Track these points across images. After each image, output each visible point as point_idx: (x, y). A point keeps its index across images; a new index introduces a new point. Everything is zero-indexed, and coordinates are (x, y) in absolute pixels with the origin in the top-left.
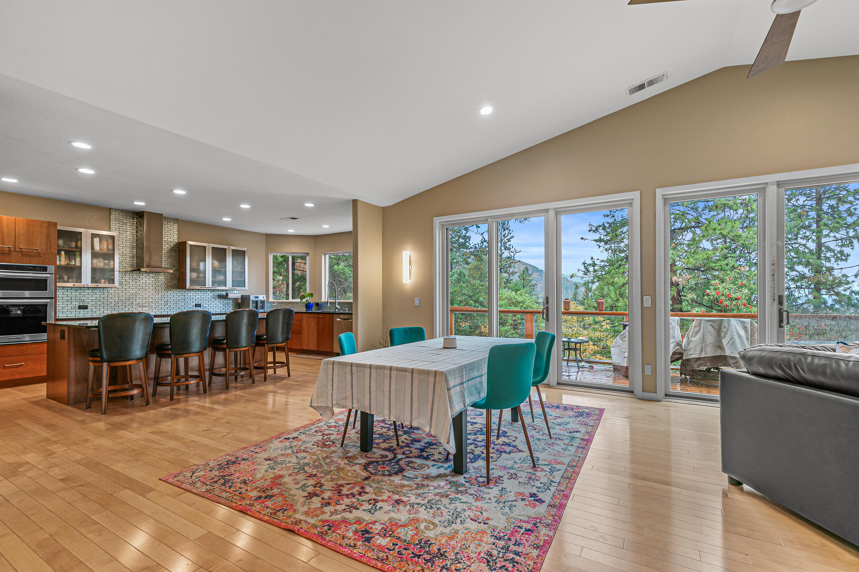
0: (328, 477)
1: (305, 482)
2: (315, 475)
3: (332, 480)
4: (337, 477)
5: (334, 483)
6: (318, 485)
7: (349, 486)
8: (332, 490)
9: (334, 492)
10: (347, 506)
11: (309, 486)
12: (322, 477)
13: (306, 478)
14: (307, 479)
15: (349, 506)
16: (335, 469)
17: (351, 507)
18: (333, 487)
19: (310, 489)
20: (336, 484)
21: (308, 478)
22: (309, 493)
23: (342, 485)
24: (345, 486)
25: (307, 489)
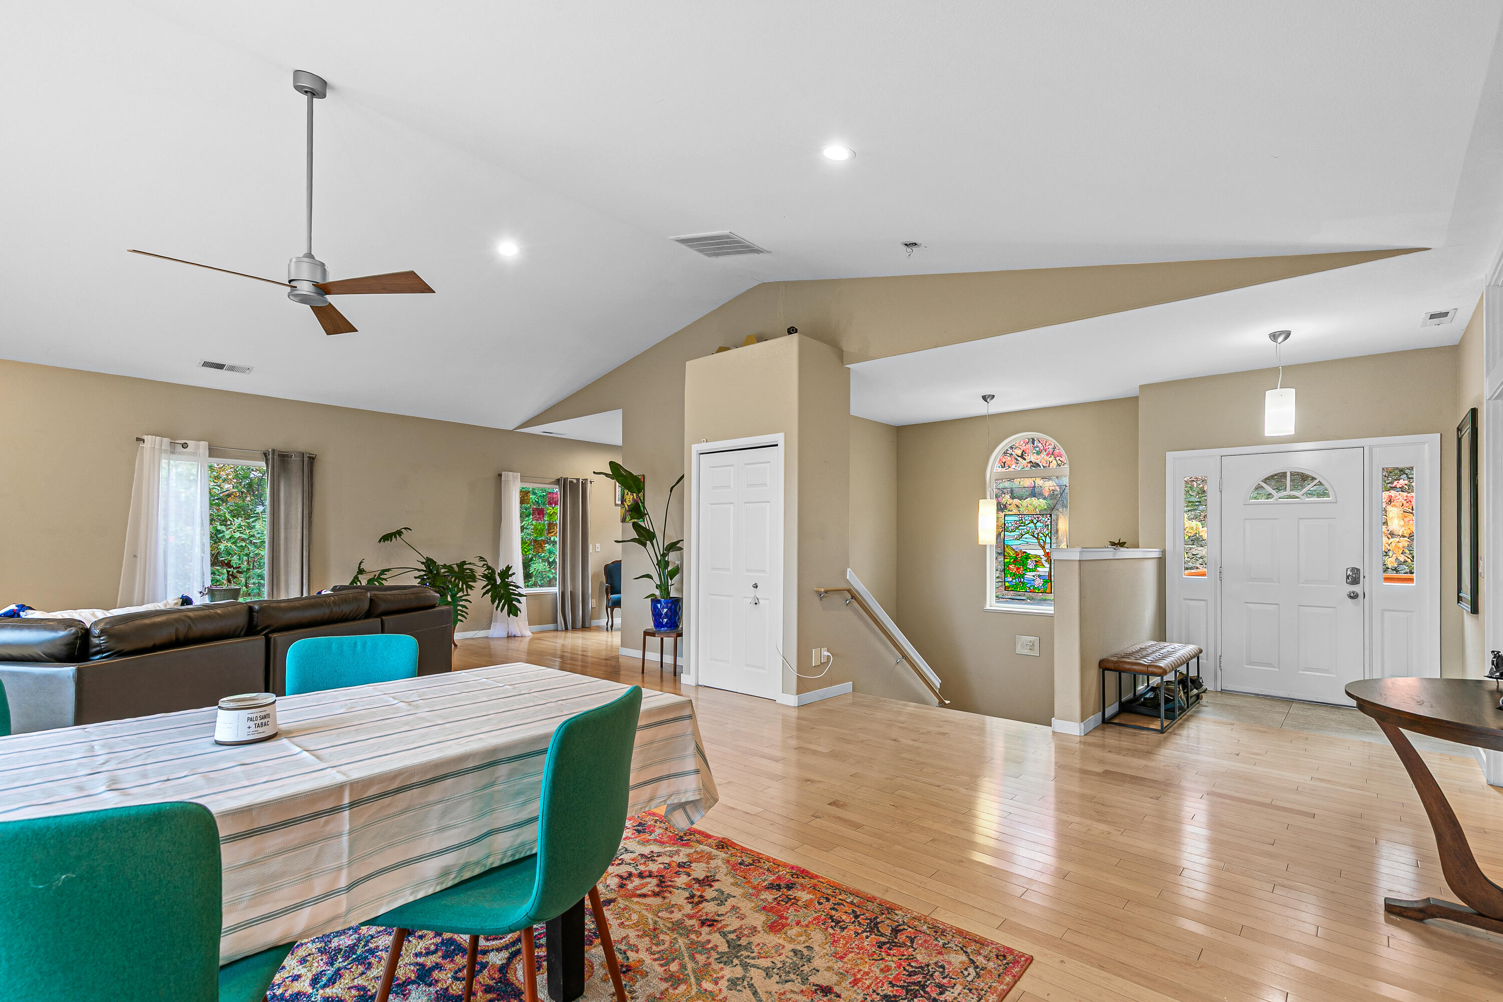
0: (677, 916)
1: (722, 910)
2: (703, 923)
3: (670, 908)
4: (660, 914)
5: (667, 901)
6: (696, 900)
7: (644, 891)
8: (674, 887)
9: (670, 883)
10: (654, 860)
11: (713, 899)
12: (690, 917)
13: (720, 918)
14: (719, 915)
15: (652, 860)
16: (662, 937)
17: (649, 858)
18: (671, 893)
19: (709, 893)
20: (664, 898)
21: (717, 918)
22: (711, 886)
23: (656, 894)
24: (649, 893)
25: (715, 894)
